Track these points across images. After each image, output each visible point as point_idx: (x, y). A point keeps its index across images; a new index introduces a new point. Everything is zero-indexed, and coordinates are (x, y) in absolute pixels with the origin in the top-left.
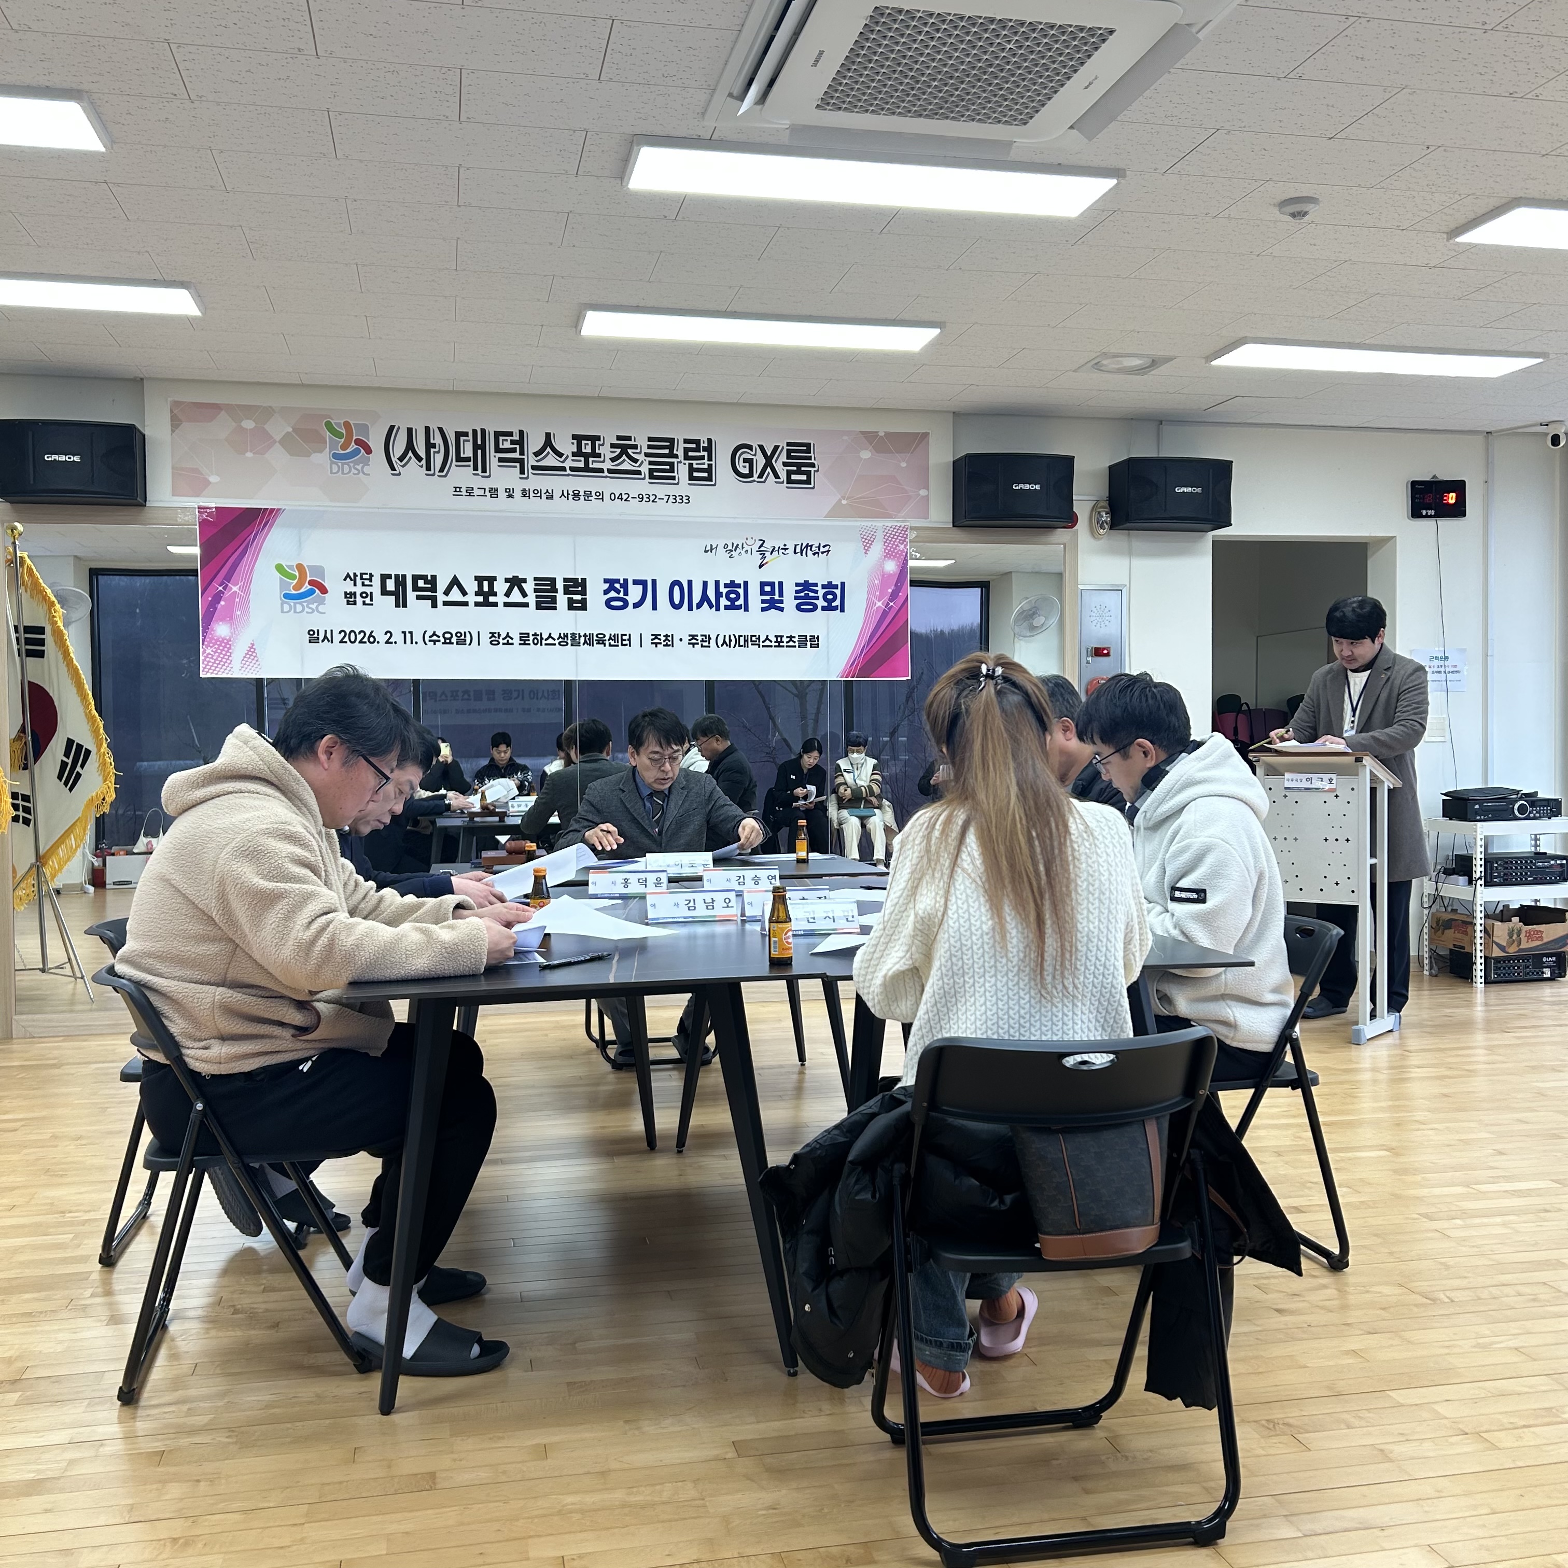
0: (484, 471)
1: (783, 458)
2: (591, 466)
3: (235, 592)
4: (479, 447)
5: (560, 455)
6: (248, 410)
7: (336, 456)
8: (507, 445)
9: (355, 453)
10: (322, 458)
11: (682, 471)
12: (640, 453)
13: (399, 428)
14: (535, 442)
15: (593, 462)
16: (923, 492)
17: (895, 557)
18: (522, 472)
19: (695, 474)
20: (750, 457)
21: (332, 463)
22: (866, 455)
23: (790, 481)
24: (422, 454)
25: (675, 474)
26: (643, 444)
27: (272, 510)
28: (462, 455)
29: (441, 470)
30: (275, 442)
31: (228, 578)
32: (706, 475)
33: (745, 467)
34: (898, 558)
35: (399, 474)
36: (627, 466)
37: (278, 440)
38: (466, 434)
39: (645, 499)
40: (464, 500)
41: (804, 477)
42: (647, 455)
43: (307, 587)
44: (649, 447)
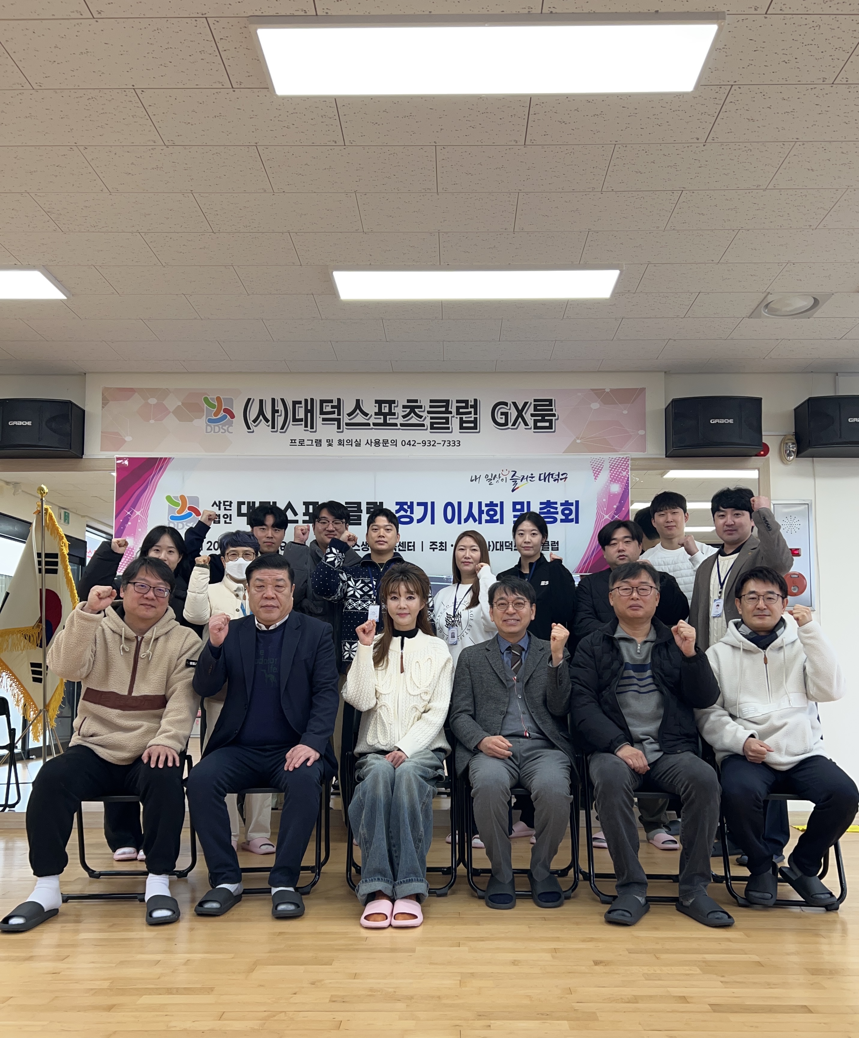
0: (312, 427)
1: (531, 411)
2: (388, 422)
3: (138, 515)
4: (309, 411)
5: (366, 415)
6: (153, 392)
7: (210, 421)
8: (329, 409)
9: (224, 418)
10: (201, 422)
11: (455, 423)
12: (424, 411)
13: (254, 400)
14: (348, 407)
15: (390, 419)
16: (641, 432)
17: (619, 481)
18: (339, 428)
19: (465, 425)
20: (507, 411)
21: (207, 425)
22: (595, 406)
23: (536, 427)
24: (269, 417)
25: (450, 425)
26: (426, 404)
27: (166, 459)
28: (297, 417)
29: (282, 428)
30: (170, 412)
31: (134, 506)
32: (472, 425)
33: (502, 418)
34: (622, 482)
35: (253, 432)
36: (414, 420)
37: (171, 411)
38: (300, 403)
39: (427, 444)
40: (298, 449)
41: (547, 424)
42: (429, 412)
43: (187, 511)
44: (431, 407)
